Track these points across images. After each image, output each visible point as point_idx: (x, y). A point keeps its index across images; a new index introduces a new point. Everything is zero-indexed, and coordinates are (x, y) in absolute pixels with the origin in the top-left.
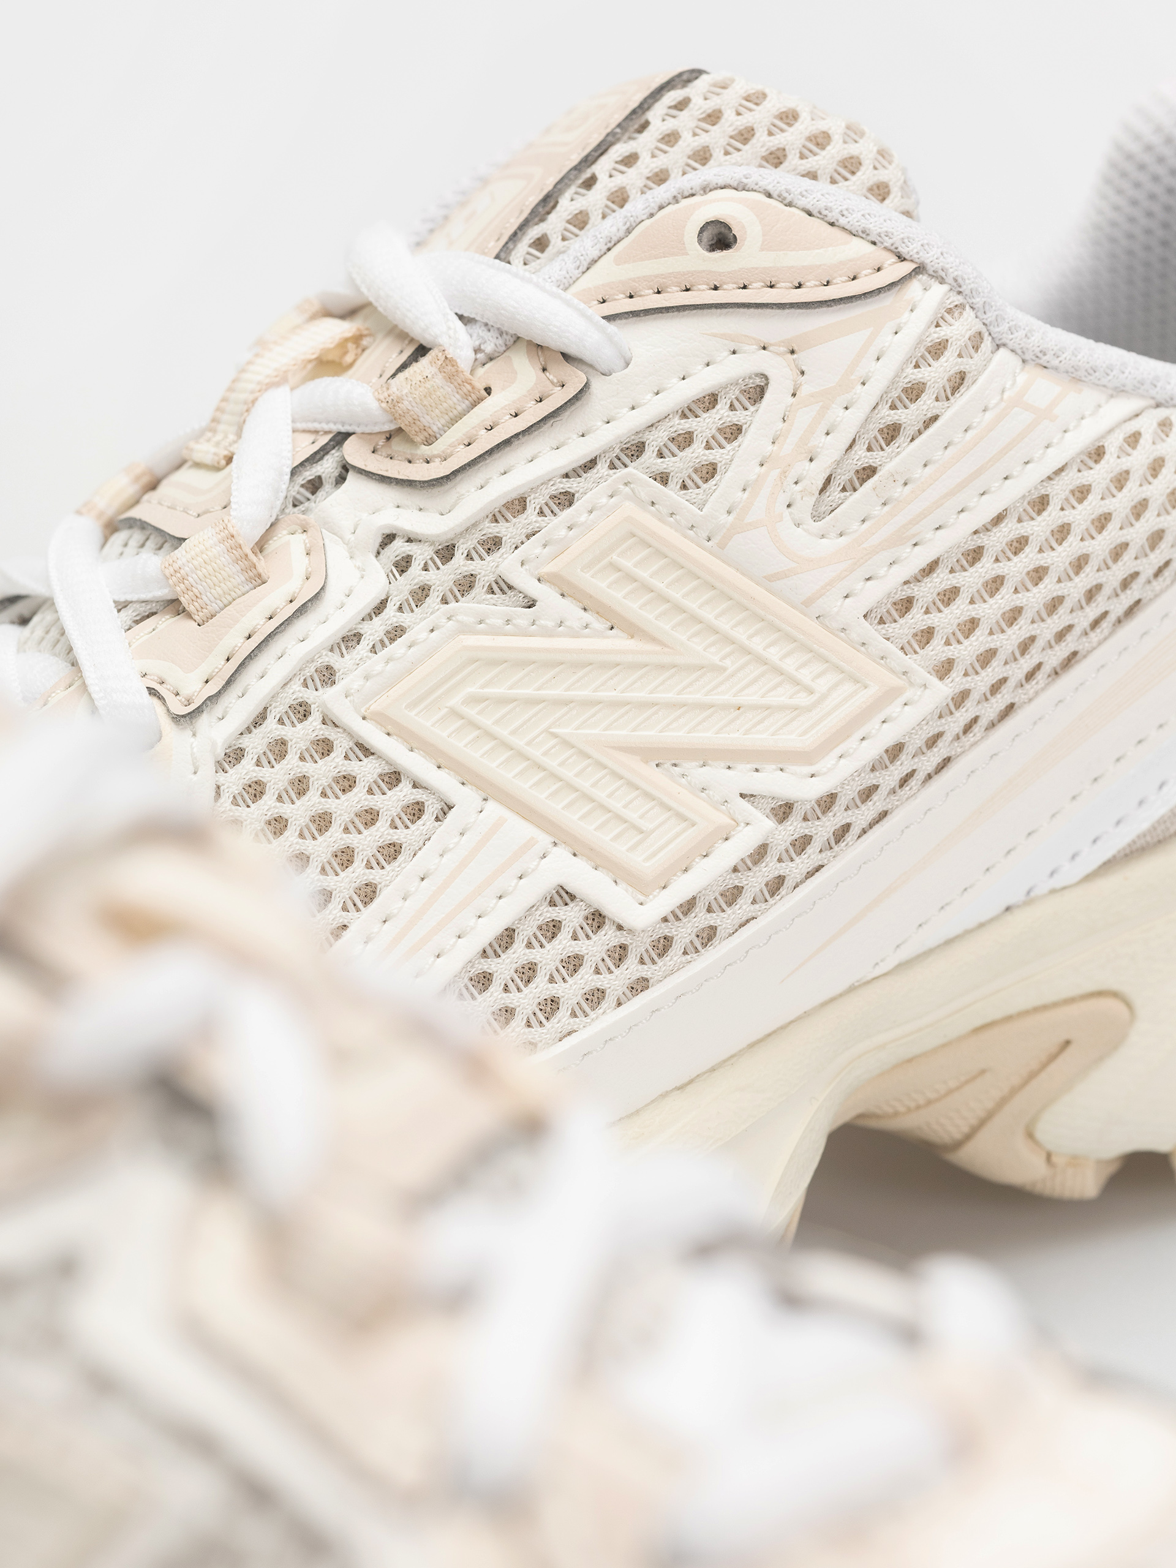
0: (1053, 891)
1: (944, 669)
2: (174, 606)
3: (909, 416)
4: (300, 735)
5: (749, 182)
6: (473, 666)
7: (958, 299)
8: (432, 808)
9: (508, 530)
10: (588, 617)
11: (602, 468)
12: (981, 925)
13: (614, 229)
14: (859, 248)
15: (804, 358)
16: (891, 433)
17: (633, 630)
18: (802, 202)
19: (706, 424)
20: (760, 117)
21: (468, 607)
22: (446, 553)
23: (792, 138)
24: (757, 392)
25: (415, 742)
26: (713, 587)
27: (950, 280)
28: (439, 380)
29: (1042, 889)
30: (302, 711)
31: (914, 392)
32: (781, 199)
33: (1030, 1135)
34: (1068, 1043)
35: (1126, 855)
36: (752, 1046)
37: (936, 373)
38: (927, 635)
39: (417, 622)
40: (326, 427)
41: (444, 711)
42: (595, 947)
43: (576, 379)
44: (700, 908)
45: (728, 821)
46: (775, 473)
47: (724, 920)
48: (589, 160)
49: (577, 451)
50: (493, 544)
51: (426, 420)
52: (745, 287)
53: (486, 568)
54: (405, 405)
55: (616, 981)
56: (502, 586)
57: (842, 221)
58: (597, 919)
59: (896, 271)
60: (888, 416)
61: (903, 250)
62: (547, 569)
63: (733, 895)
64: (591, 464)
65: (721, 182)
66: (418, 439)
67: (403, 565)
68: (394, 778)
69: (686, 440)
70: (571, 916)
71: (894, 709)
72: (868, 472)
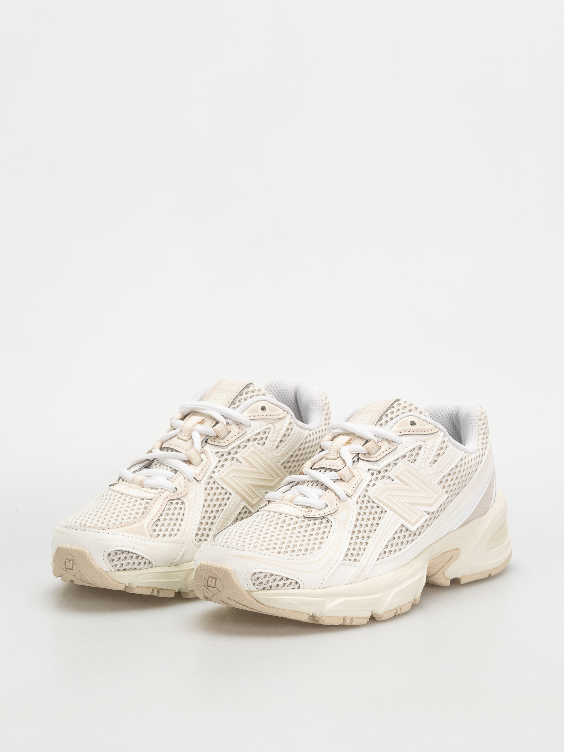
0: (453, 531)
1: (447, 492)
2: (341, 480)
3: (441, 452)
4: (366, 499)
5: (415, 415)
6: (386, 490)
7: (445, 434)
8: (384, 512)
9: (389, 469)
10: (401, 482)
11: (400, 459)
12: (444, 536)
13: (395, 422)
14: (431, 426)
15: (426, 442)
16: (439, 455)
17: (407, 484)
18: (422, 419)
19: (414, 453)
20: (407, 404)
21: (385, 480)
22: (380, 472)
23: (412, 408)
24: (420, 448)
25: (380, 501)
26: (418, 478)
27: (443, 431)
28: (375, 445)
29: (451, 531)
30: (365, 496)
31: (442, 448)
32: (419, 418)
33: (444, 574)
34: (452, 557)
35: (462, 525)
36: (421, 552)
37: (444, 445)
38: (444, 487)
39: (378, 482)
40: (355, 453)
41: (384, 497)
42: (407, 534)
43: (396, 445)
44: (419, 529)
45: (422, 515)
46: (425, 460)
47: (422, 531)
48: (386, 411)
49: (396, 457)
50: (387, 471)
51: (373, 451)
52: (414, 431)
53: (386, 474)
54: (370, 449)
55: (410, 539)
56: (389, 477)
57: (428, 422)
58: (407, 529)
59: (437, 430)
60: (438, 452)
61: (437, 426)
62: (395, 475)
63: (423, 527)
64: (398, 458)
65: (410, 415)
66: (371, 454)
67: (373, 474)
68: (378, 507)
69: (412, 455)
70: (404, 529)
71: (441, 498)
72: (436, 461)
